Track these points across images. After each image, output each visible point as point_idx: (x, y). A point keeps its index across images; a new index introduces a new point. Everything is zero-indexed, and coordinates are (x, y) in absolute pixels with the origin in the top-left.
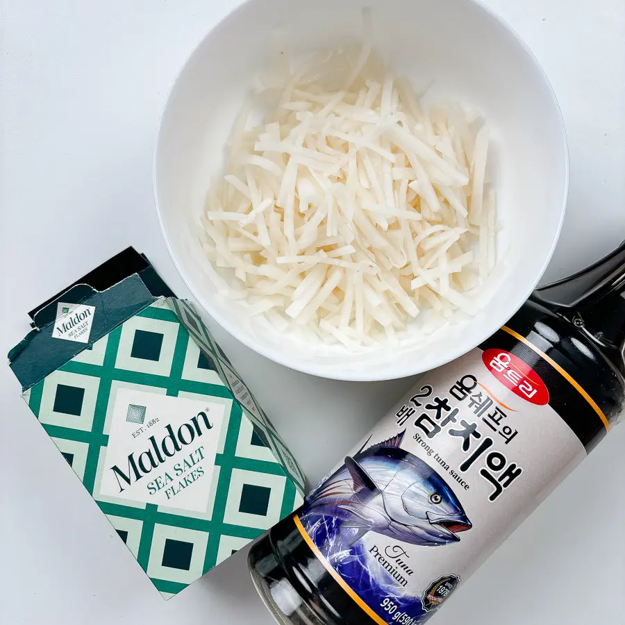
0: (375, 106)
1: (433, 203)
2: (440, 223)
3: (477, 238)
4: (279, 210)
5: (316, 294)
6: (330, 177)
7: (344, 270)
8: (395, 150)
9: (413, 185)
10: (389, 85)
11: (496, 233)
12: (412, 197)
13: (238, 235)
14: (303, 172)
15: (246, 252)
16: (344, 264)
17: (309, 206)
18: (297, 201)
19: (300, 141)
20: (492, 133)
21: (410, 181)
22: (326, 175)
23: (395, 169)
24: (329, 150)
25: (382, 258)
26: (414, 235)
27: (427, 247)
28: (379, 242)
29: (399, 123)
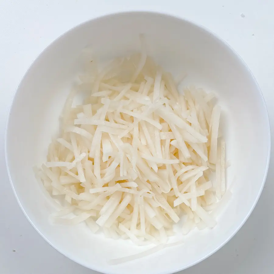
0: (150, 92)
1: (186, 154)
2: (191, 164)
3: (214, 171)
4: (91, 159)
5: (116, 210)
6: (123, 139)
7: (133, 195)
8: (162, 121)
9: (173, 143)
10: (159, 78)
11: (226, 168)
12: (173, 149)
13: (67, 174)
14: (105, 135)
15: (72, 184)
16: (132, 191)
17: (110, 157)
18: (102, 153)
19: (103, 117)
20: (222, 106)
21: (172, 140)
22: (119, 137)
23: (162, 133)
24: (121, 121)
25: (156, 187)
26: (175, 172)
27: (183, 179)
28: (153, 178)
29: (164, 104)
